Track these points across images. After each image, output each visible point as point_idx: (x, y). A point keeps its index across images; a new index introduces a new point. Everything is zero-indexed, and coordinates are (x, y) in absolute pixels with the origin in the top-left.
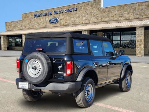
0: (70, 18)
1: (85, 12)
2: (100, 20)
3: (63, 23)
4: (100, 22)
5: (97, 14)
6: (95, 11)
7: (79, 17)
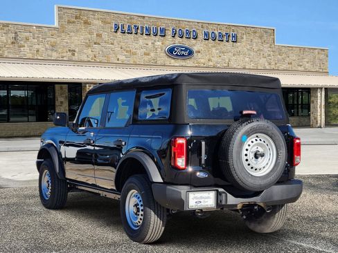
0: (220, 52)
1: (248, 47)
2: (273, 67)
3: (202, 61)
4: (273, 69)
5: (269, 55)
6: (266, 49)
7: (239, 53)
